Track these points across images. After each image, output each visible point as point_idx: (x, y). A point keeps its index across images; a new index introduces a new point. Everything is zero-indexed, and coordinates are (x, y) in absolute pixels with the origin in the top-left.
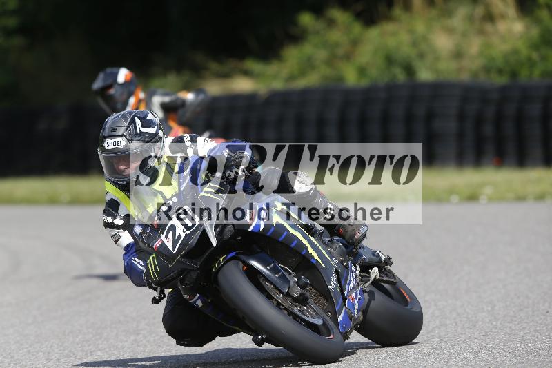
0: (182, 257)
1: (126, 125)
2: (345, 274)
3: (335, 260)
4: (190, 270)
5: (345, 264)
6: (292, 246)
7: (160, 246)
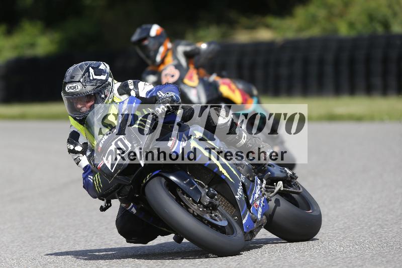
0: (117, 175)
1: (82, 73)
2: (251, 187)
3: (242, 176)
4: (125, 185)
5: (251, 179)
6: (206, 165)
7: (102, 166)
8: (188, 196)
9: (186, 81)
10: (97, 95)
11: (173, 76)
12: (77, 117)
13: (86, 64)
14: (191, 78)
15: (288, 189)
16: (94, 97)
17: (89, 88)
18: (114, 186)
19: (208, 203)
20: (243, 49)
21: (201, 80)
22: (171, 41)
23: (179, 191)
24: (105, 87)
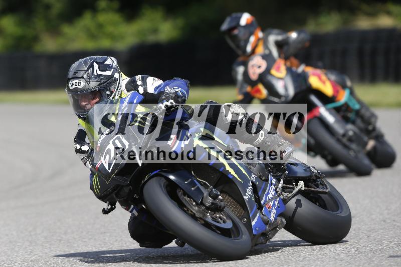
0: (115, 175)
1: (86, 69)
2: (263, 187)
3: (253, 175)
4: (123, 187)
5: (263, 178)
6: (210, 165)
7: (100, 166)
8: (189, 197)
9: (273, 72)
10: (102, 92)
11: (259, 67)
12: (81, 115)
13: (91, 59)
14: (278, 69)
15: (313, 189)
16: (99, 94)
17: (93, 84)
18: (111, 187)
19: (210, 204)
20: (364, 35)
21: (289, 70)
22: (263, 30)
23: (180, 191)
24: (111, 84)
